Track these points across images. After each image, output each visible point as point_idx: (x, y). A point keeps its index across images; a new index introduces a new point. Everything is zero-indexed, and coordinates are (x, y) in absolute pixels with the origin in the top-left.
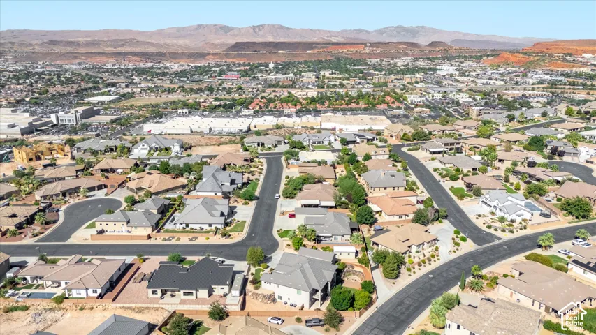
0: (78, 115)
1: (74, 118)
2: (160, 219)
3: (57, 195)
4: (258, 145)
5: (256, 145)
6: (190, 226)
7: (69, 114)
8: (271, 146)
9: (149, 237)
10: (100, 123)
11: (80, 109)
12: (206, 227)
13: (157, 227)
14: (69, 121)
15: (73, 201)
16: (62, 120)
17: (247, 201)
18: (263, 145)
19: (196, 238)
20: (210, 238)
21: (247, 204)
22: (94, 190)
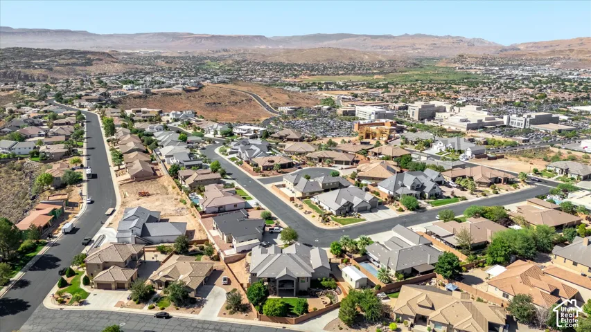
0: (528, 120)
1: (523, 122)
2: (318, 191)
4: (562, 172)
6: (320, 203)
7: (521, 118)
8: (575, 176)
9: (292, 199)
11: (533, 115)
13: (307, 196)
14: (519, 124)
16: (512, 123)
17: (406, 209)
18: (567, 173)
19: (309, 213)
20: (315, 217)
21: (401, 210)
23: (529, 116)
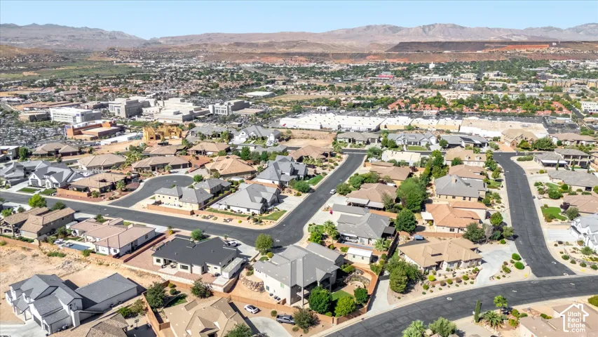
0: (230, 107)
1: (227, 110)
2: (210, 198)
3: (148, 168)
4: (350, 141)
5: (347, 141)
6: (231, 208)
7: (223, 106)
8: (361, 143)
9: (192, 213)
10: (246, 115)
11: (232, 102)
12: (244, 211)
13: (205, 205)
14: (223, 111)
15: (157, 175)
16: (217, 111)
17: (300, 192)
18: (354, 141)
19: (231, 220)
20: (243, 221)
21: (298, 195)
22: (180, 168)
23: (229, 104)
